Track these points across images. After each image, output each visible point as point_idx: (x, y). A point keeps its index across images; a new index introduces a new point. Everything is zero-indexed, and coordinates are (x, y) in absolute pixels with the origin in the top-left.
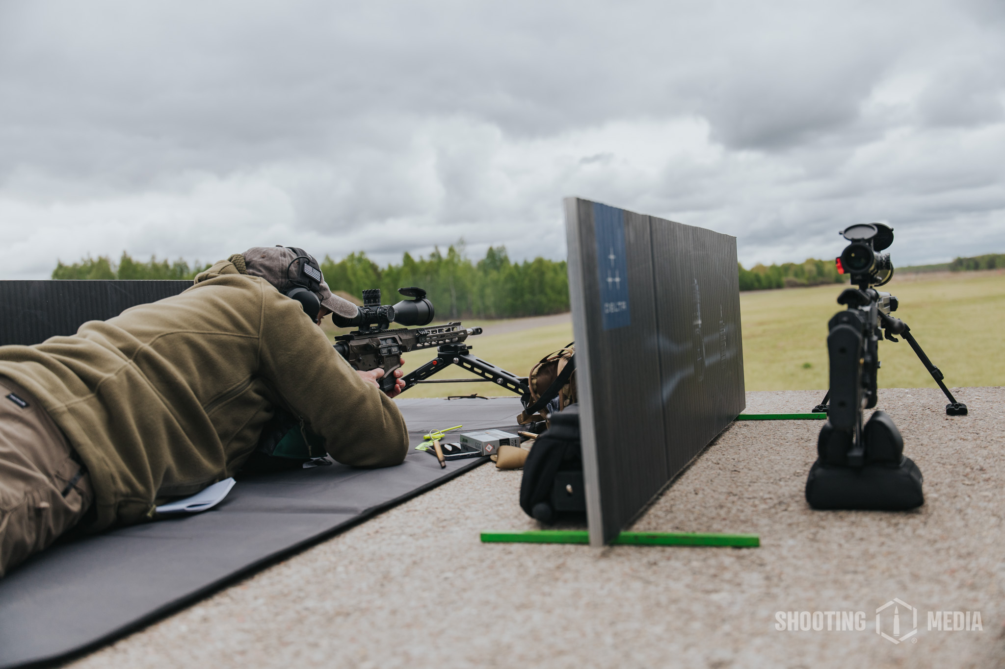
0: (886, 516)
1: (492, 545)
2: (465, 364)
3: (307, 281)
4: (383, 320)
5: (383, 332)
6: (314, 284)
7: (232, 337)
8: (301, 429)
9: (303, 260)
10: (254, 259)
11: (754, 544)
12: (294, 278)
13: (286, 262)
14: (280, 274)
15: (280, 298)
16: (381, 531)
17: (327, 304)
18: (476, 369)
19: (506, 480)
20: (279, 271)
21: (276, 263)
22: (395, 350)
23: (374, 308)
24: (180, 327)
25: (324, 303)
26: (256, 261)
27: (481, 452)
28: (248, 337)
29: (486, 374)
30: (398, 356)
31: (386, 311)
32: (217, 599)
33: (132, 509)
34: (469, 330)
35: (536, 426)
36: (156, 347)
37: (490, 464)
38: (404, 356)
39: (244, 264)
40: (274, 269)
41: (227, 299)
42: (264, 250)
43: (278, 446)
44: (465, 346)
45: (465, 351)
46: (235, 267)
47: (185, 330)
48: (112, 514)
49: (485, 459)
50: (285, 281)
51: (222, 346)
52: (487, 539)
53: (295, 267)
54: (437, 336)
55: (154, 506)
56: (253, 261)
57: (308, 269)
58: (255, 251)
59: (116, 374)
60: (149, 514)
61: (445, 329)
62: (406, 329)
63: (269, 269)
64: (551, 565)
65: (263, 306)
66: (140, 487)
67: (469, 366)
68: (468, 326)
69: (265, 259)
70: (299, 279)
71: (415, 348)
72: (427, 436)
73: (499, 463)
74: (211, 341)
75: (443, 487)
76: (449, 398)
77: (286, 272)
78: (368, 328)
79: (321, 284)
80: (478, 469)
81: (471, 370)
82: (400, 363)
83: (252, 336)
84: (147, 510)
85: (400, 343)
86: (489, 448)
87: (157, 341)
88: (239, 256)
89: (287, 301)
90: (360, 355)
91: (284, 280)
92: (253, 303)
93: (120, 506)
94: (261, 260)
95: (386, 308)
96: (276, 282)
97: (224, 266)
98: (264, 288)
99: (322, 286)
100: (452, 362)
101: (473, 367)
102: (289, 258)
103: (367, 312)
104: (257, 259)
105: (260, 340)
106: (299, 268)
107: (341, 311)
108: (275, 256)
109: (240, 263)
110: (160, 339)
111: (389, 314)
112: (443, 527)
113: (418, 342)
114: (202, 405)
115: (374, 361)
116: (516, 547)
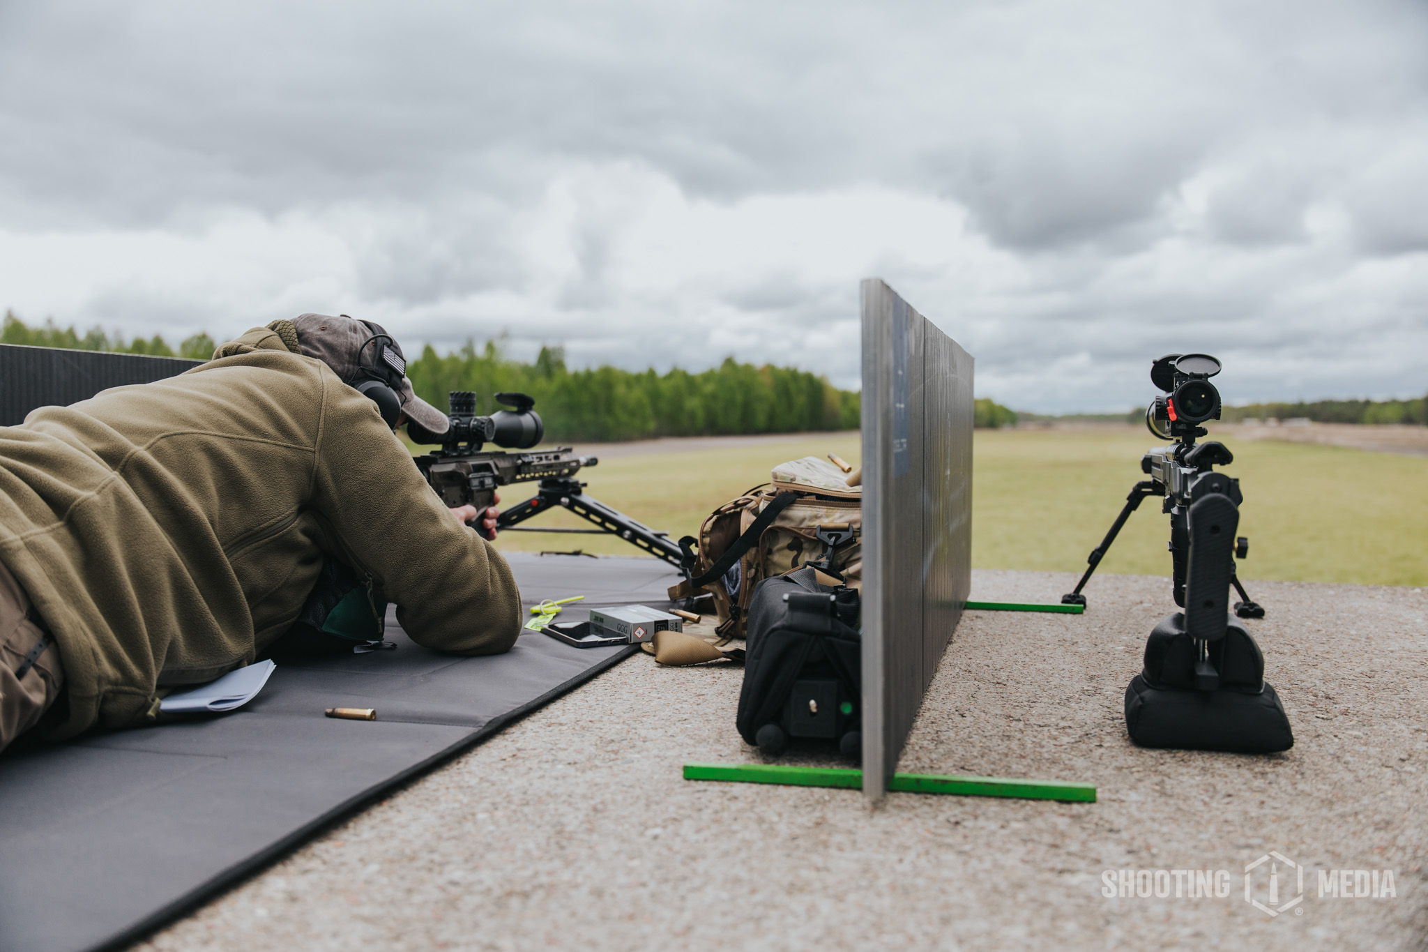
0: (1242, 760)
1: (702, 785)
2: (577, 509)
3: (386, 372)
4: (476, 436)
5: (475, 455)
6: (395, 378)
7: (273, 447)
8: (369, 592)
9: (382, 341)
10: (308, 331)
11: (1087, 797)
12: (366, 366)
13: (357, 341)
14: (347, 357)
15: (350, 393)
16: (520, 754)
17: (408, 410)
18: (592, 517)
19: (677, 682)
20: (346, 352)
21: (342, 340)
22: (488, 481)
23: (465, 419)
24: (195, 425)
25: (406, 407)
26: (312, 334)
27: (627, 638)
28: (299, 449)
29: (608, 525)
30: (491, 491)
31: (483, 426)
32: (300, 861)
33: (122, 705)
34: (583, 460)
35: (694, 603)
36: (157, 452)
37: (641, 656)
38: (500, 491)
39: (295, 335)
40: (339, 349)
41: (268, 388)
42: (325, 319)
43: (330, 615)
44: (577, 483)
45: (577, 489)
46: (280, 340)
47: (203, 431)
48: (93, 711)
49: (636, 649)
50: (353, 369)
51: (258, 459)
52: (692, 774)
53: (369, 350)
54: (543, 465)
55: (157, 700)
56: (307, 333)
57: (388, 355)
58: (311, 319)
59: (99, 492)
60: (151, 713)
61: (552, 456)
62: (503, 453)
63: (330, 348)
64: (805, 819)
65: (324, 404)
66: (136, 671)
67: (583, 512)
68: (581, 453)
69: (326, 332)
70: (375, 368)
71: (514, 481)
72: (536, 609)
73: (660, 656)
74: (241, 451)
75: (586, 688)
76: (542, 554)
77: (356, 356)
78: (456, 448)
79: (403, 379)
80: (627, 662)
81: (586, 517)
82: (492, 501)
83: (304, 448)
84: (147, 706)
85: (496, 472)
86: (640, 633)
87: (159, 443)
88: (288, 324)
89: (359, 401)
90: (443, 487)
91: (351, 367)
92: (309, 398)
93: (105, 699)
94: (319, 333)
95: (484, 421)
96: (339, 368)
97: (265, 336)
98: (323, 375)
99: (405, 383)
100: (559, 503)
101: (589, 511)
102: (362, 335)
103: (457, 424)
104: (313, 330)
105: (317, 454)
106: (375, 352)
107: (427, 422)
108: (341, 329)
109: (290, 334)
110: (163, 440)
111: (488, 429)
112: (616, 752)
113: (520, 473)
114: (222, 545)
115: (461, 496)
116: (738, 789)
